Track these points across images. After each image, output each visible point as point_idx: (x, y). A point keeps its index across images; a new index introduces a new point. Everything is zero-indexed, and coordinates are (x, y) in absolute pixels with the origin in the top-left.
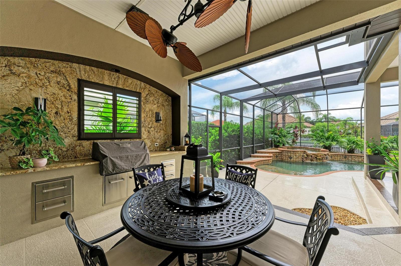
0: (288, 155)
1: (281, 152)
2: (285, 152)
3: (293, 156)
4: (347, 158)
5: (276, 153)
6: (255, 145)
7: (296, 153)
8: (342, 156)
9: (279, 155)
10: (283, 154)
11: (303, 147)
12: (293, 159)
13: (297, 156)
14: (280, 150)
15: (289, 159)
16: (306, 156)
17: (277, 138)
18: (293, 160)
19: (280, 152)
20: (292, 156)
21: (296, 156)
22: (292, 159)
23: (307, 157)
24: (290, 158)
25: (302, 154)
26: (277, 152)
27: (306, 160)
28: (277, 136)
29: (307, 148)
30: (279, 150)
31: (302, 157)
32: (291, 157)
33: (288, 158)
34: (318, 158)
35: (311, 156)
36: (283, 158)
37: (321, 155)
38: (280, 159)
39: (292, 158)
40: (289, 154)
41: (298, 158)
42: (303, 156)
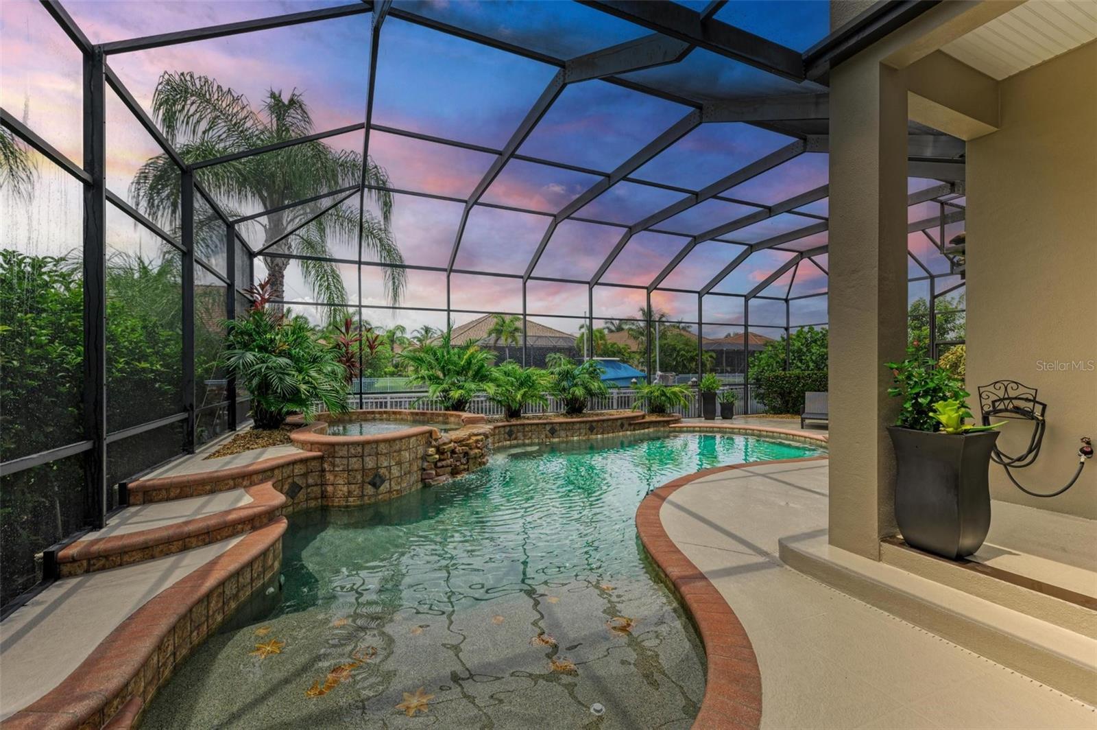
0: (363, 469)
1: (321, 458)
2: (343, 452)
3: (389, 468)
4: (514, 436)
5: (287, 471)
6: (109, 439)
7: (400, 450)
8: (502, 429)
9: (305, 475)
10: (334, 465)
11: (380, 413)
12: (387, 484)
13: (404, 466)
14: (312, 444)
15: (369, 490)
16: (437, 456)
17: (282, 371)
18: (390, 492)
19: (314, 458)
20: (382, 471)
21: (399, 463)
22: (384, 487)
23: (440, 460)
24: (374, 485)
25: (421, 451)
26: (294, 463)
27: (438, 475)
28: (283, 361)
29: (394, 413)
30: (303, 444)
31: (420, 462)
32: (377, 475)
33: (362, 487)
34: (472, 453)
35: (453, 452)
36: (330, 489)
37: (477, 441)
38: (313, 504)
39: (383, 481)
40: (370, 463)
41: (409, 472)
42: (425, 457)
